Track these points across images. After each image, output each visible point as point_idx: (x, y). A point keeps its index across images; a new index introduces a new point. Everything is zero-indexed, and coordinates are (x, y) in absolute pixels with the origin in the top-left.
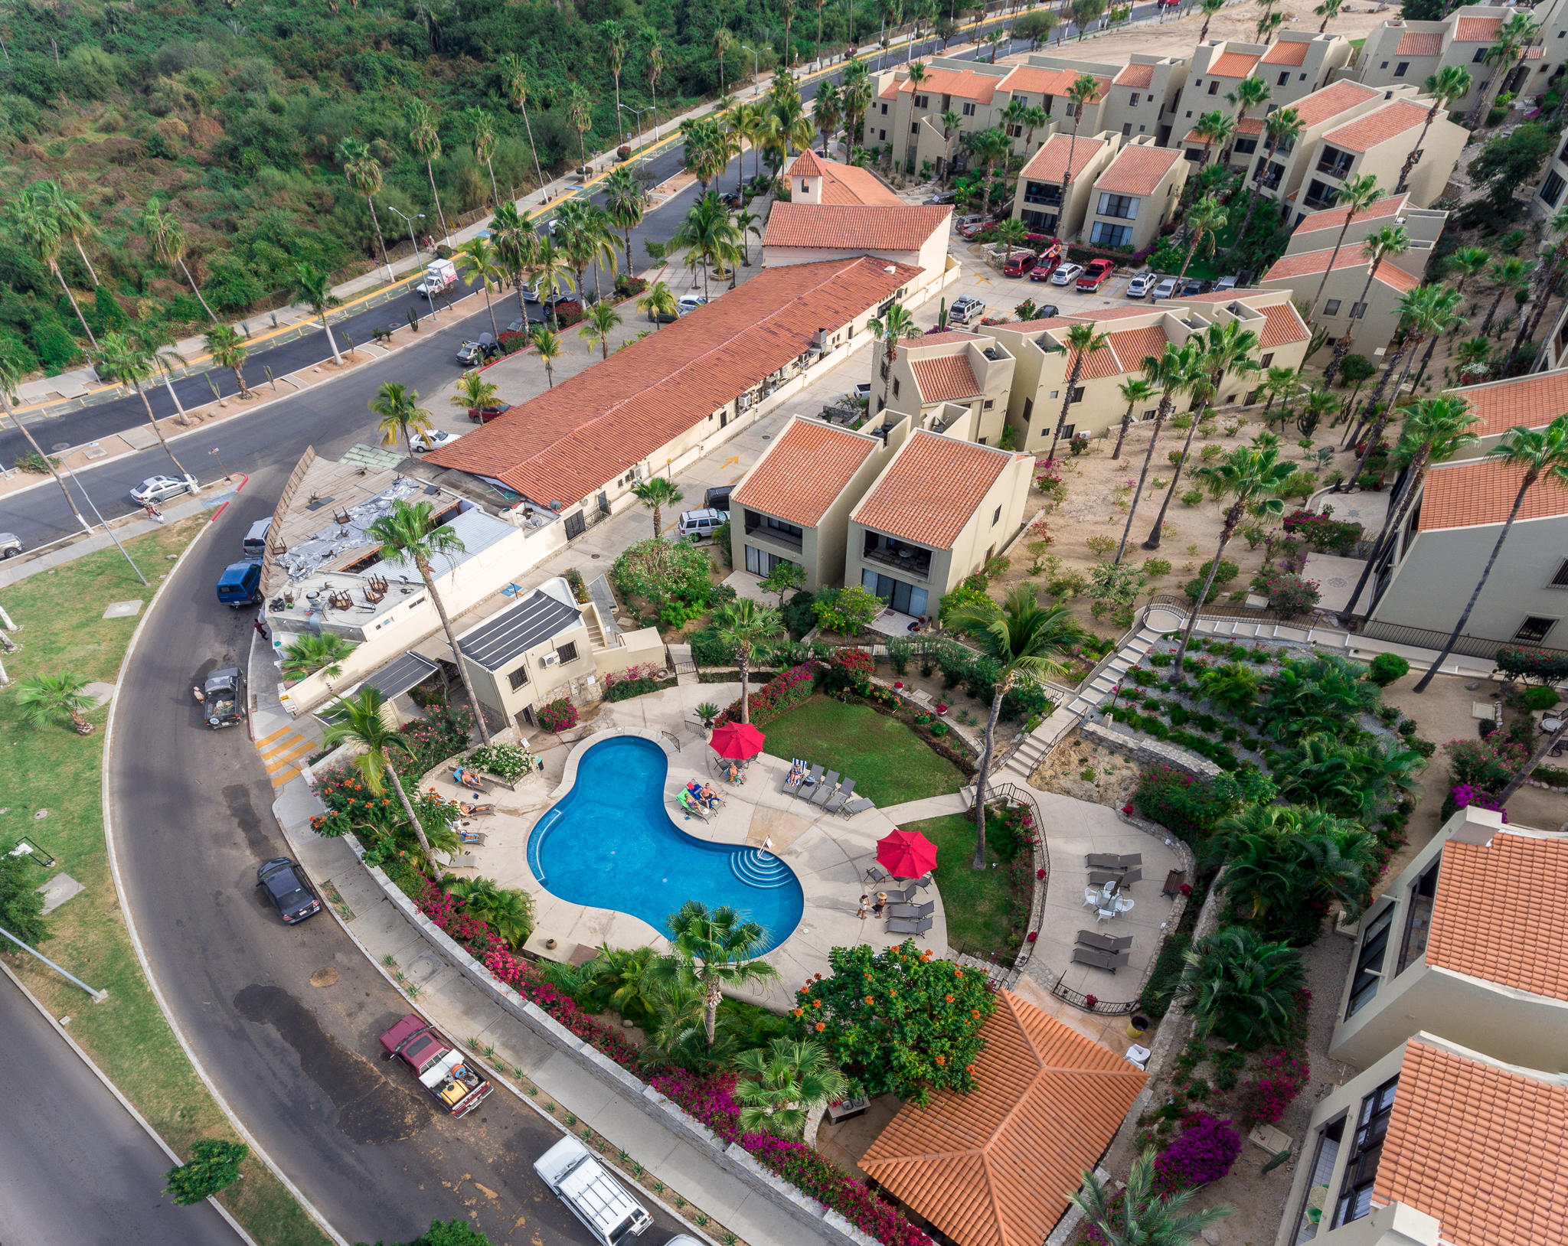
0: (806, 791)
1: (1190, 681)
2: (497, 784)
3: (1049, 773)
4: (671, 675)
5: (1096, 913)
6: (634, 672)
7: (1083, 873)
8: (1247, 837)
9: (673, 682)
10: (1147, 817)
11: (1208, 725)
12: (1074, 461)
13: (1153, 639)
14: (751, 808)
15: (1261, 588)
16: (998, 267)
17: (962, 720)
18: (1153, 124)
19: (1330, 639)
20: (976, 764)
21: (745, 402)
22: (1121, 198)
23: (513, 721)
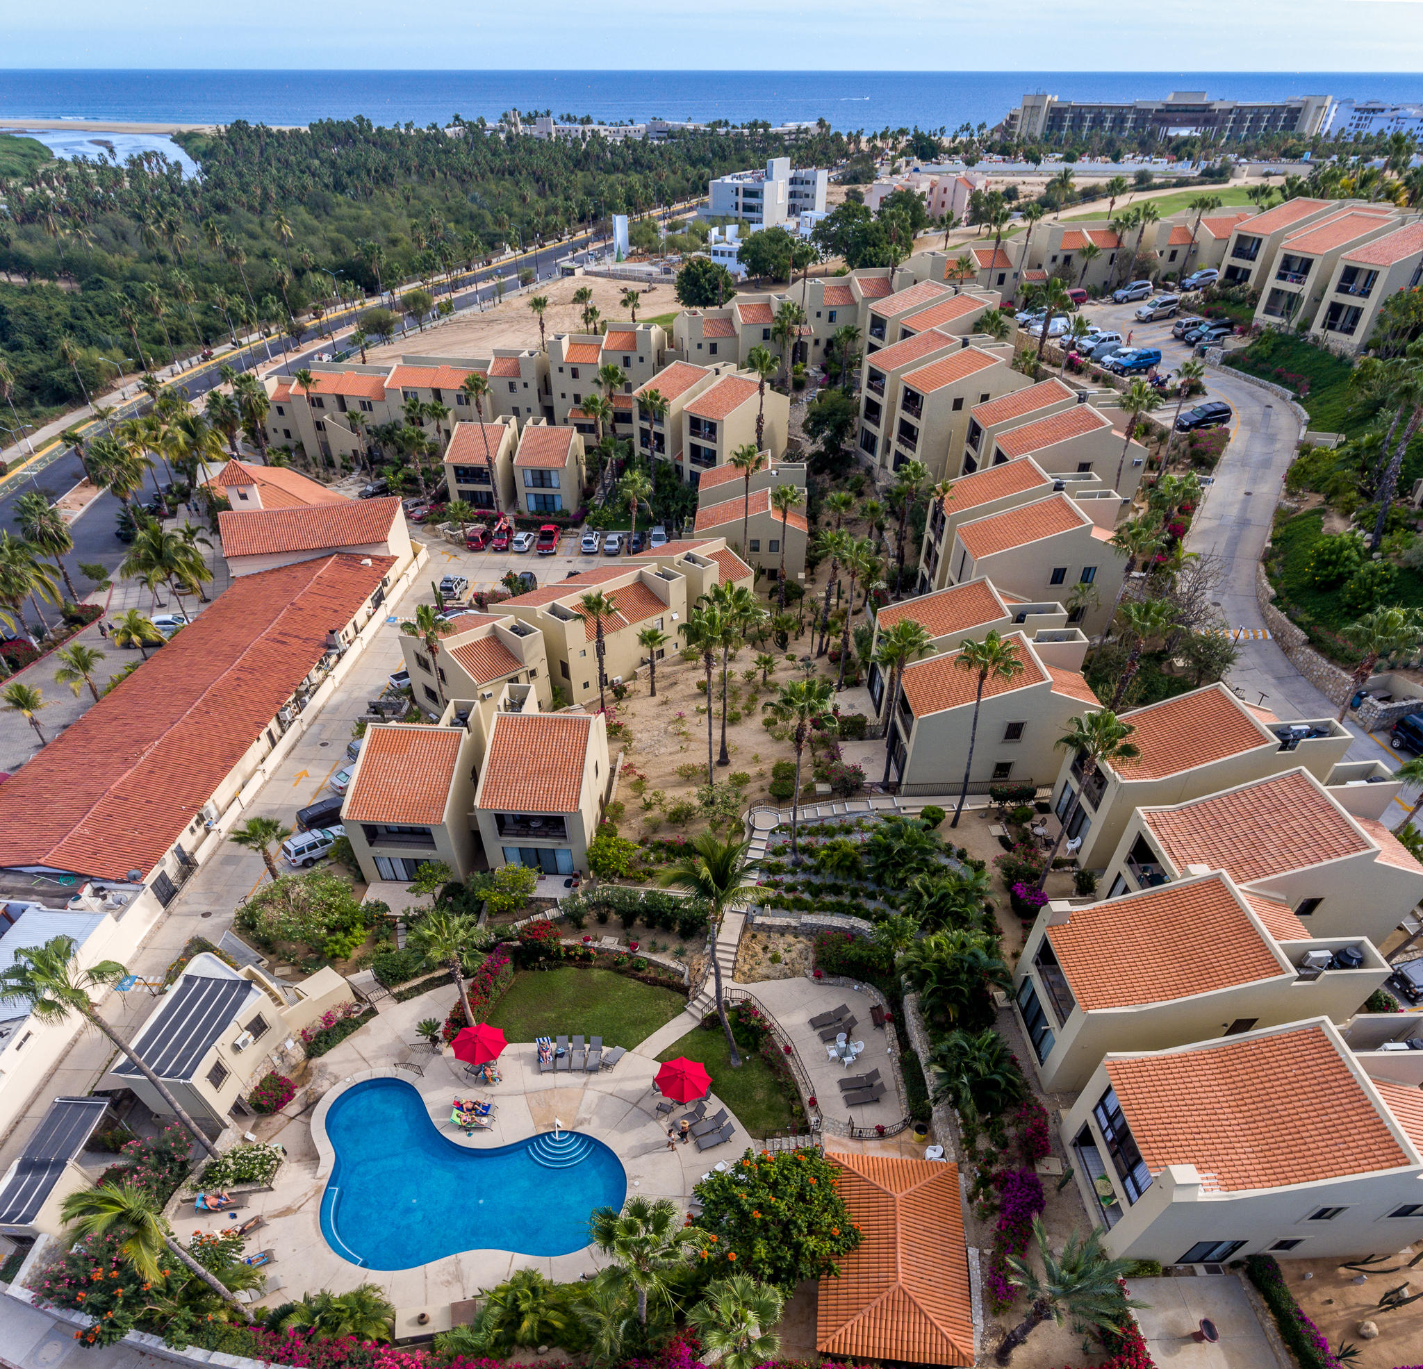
0: (561, 1063)
1: (809, 861)
2: (250, 1192)
3: (746, 968)
4: (366, 1007)
5: (841, 1062)
6: (328, 1018)
7: (813, 1037)
8: (924, 966)
9: (372, 1012)
10: (832, 974)
11: (836, 890)
12: (623, 704)
13: (765, 836)
14: (522, 1100)
15: (823, 778)
16: (459, 543)
17: (654, 949)
18: (536, 406)
19: (884, 803)
20: (685, 981)
21: (287, 715)
22: (541, 472)
23: (228, 1120)
